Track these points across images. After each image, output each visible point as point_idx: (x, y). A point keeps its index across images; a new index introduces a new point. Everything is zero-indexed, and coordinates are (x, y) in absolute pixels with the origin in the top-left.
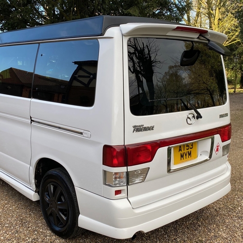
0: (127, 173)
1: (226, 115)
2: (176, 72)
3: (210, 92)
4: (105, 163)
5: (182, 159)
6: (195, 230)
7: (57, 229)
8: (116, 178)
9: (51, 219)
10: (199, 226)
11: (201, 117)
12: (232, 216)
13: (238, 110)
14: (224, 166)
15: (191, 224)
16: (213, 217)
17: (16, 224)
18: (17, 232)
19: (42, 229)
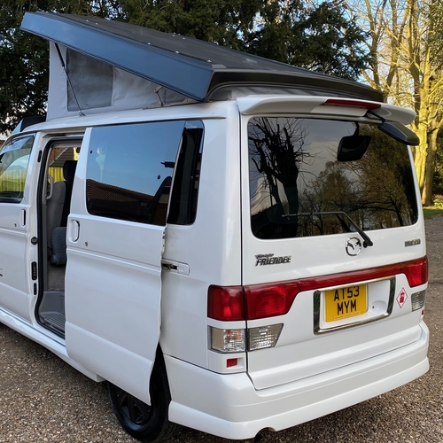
0: (247, 330)
1: (418, 242)
2: (339, 172)
3: (396, 207)
4: (211, 314)
5: (340, 312)
6: (367, 436)
7: (135, 427)
8: (228, 339)
9: (126, 410)
10: (374, 430)
11: (371, 244)
12: (432, 415)
14: (416, 329)
15: (360, 426)
16: (399, 417)
17: (68, 420)
18: (70, 431)
19: (111, 428)
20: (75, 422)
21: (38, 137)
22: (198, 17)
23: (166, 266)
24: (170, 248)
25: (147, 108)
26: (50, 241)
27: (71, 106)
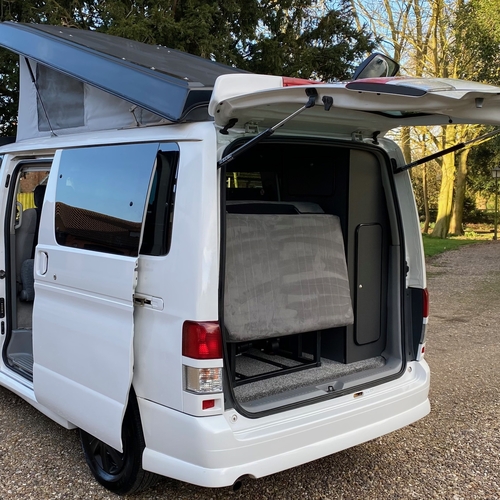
4: (185, 353)
6: (361, 485)
7: (108, 477)
8: (204, 378)
9: (99, 459)
10: (370, 478)
12: (435, 462)
13: (491, 273)
15: (356, 474)
16: (399, 464)
17: (36, 471)
18: (37, 483)
19: (83, 479)
20: (44, 473)
21: (6, 159)
22: (189, 28)
23: (139, 301)
24: (144, 281)
25: (122, 129)
26: (18, 275)
27: (42, 126)
